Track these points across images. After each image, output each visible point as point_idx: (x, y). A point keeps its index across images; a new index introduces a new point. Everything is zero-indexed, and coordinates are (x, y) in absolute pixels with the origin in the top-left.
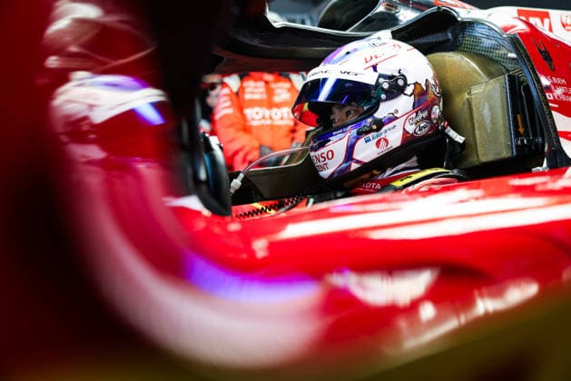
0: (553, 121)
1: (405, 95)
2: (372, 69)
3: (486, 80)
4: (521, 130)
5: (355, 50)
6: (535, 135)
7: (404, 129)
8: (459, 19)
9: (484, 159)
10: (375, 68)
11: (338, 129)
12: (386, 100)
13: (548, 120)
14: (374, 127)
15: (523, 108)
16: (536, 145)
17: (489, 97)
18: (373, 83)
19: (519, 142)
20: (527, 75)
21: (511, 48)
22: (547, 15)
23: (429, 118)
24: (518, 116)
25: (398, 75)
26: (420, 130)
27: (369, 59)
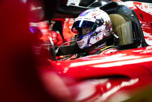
0: (143, 34)
1: (103, 25)
3: (126, 22)
4: (135, 36)
5: (89, 12)
6: (138, 37)
7: (103, 35)
8: (118, 5)
9: (125, 44)
12: (98, 27)
13: (142, 33)
14: (95, 34)
15: (135, 30)
16: (139, 40)
17: (126, 27)
18: (95, 22)
19: (134, 39)
20: (137, 21)
21: (133, 14)
22: (141, 4)
23: (109, 31)
24: (134, 32)
25: (101, 19)
26: (107, 35)
27: (93, 15)
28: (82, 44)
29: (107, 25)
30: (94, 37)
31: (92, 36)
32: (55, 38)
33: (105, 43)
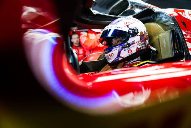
0: (187, 45)
1: (138, 35)
2: (127, 26)
3: (164, 31)
4: (176, 48)
5: (121, 20)
6: (181, 50)
7: (137, 47)
8: (155, 12)
9: (163, 58)
10: (128, 26)
11: (115, 46)
13: (185, 44)
14: (128, 46)
15: (176, 40)
16: (181, 53)
17: (165, 37)
18: (127, 31)
19: (175, 52)
20: (178, 30)
21: (172, 21)
22: (184, 11)
24: (175, 43)
25: (135, 29)
26: (142, 47)
27: (126, 23)
28: (111, 57)
29: (142, 35)
30: (126, 49)
31: (123, 48)
32: (82, 54)
33: (140, 57)
